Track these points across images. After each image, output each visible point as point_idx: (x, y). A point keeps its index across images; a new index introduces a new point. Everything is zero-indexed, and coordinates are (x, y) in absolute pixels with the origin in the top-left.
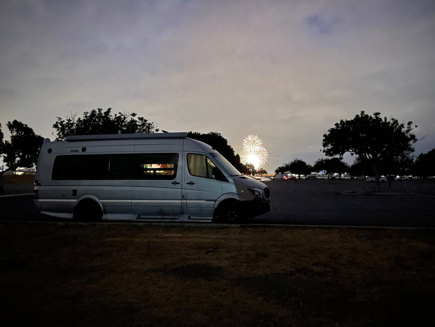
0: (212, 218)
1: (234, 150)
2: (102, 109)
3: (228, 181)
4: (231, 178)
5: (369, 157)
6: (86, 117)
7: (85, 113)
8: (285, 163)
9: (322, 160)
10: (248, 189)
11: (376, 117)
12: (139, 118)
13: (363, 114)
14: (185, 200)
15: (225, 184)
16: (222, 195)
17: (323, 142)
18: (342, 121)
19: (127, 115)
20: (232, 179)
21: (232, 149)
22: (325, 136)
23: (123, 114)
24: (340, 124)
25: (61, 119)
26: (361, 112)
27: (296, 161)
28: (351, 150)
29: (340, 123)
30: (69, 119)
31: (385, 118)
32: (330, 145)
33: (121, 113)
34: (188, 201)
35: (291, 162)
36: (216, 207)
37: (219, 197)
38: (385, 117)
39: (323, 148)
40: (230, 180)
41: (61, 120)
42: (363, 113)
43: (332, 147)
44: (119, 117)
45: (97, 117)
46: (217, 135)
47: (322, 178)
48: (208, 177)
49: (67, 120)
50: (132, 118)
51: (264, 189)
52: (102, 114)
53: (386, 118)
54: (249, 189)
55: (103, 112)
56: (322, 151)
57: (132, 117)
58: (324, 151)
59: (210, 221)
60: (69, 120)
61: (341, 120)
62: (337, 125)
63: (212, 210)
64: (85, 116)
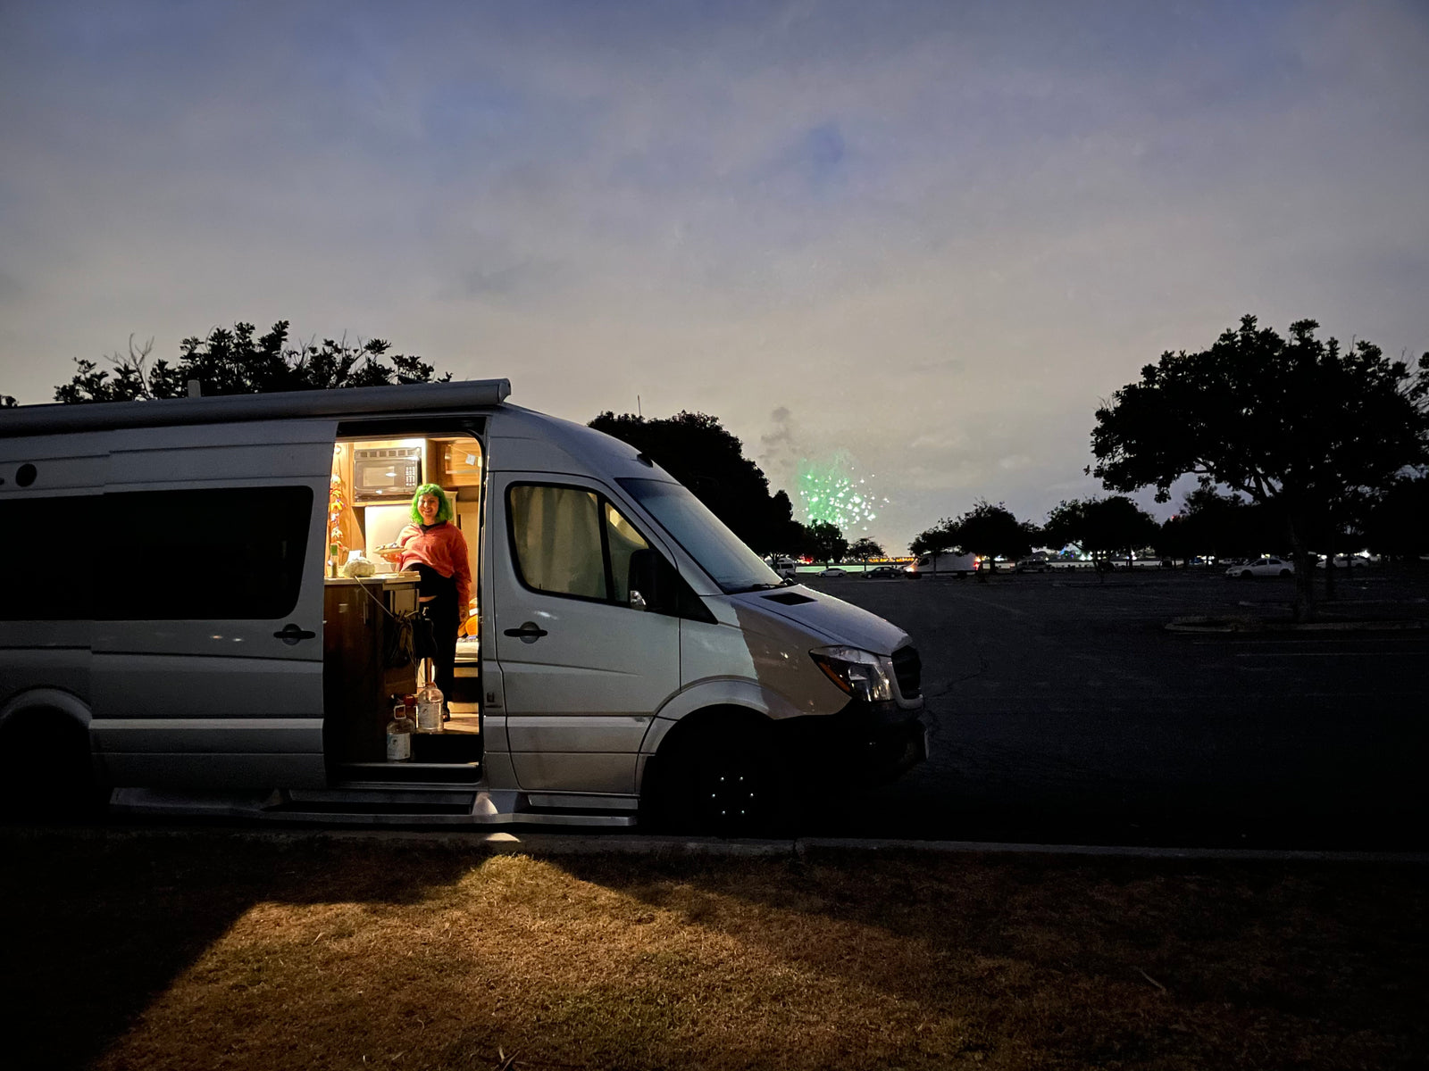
0: (632, 804)
1: (765, 477)
2: (253, 328)
3: (711, 619)
4: (724, 601)
5: (1271, 488)
6: (191, 356)
7: (186, 342)
8: (946, 520)
9: (1074, 507)
10: (813, 656)
11: (1301, 338)
12: (400, 361)
13: (1252, 328)
14: (500, 715)
15: (694, 632)
16: (681, 690)
17: (1093, 438)
18: (1167, 358)
19: (356, 351)
20: (734, 605)
21: (760, 473)
22: (1101, 414)
23: (339, 347)
24: (1160, 370)
25: (90, 366)
26: (1243, 320)
27: (982, 510)
28: (1200, 467)
29: (1158, 366)
30: (126, 367)
31: (1333, 343)
32: (1121, 451)
33: (332, 342)
34: (514, 722)
35: (967, 514)
36: (654, 749)
37: (671, 698)
38: (1332, 339)
39: (1094, 463)
40: (723, 610)
41: (92, 372)
42: (1248, 322)
43: (1127, 455)
44: (327, 358)
45: (236, 359)
46: (704, 424)
47: (1066, 565)
48: (612, 597)
49: (118, 370)
50: (369, 360)
51: (895, 656)
52: (253, 346)
53: (1336, 342)
54: (818, 659)
55: (255, 338)
56: (1091, 474)
57: (372, 357)
58: (1099, 473)
59: (625, 821)
60: (126, 372)
61: (1166, 352)
62: (1148, 371)
63: (632, 764)
64: (186, 353)
